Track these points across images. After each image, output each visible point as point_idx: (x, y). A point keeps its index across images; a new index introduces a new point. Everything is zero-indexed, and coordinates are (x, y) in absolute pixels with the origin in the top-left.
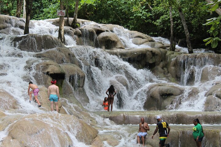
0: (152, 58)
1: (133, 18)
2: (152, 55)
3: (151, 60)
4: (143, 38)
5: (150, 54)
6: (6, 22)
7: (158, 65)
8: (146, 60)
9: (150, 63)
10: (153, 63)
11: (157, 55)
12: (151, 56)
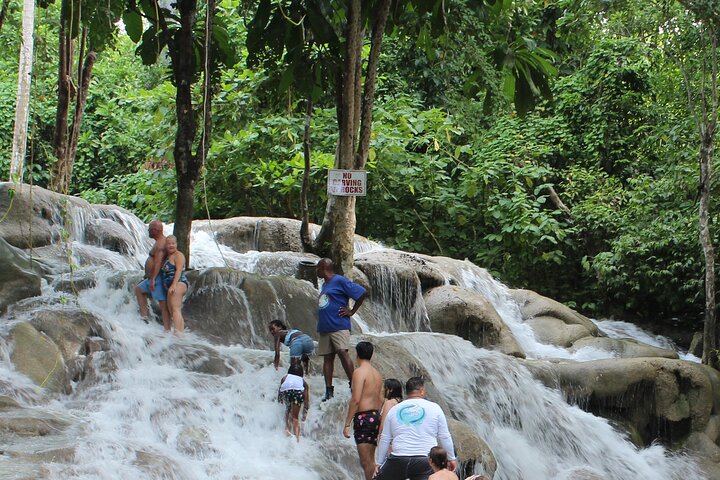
0: (676, 399)
1: (499, 239)
2: (680, 388)
3: (673, 406)
4: (567, 321)
5: (672, 381)
6: (45, 214)
7: (702, 428)
8: (654, 408)
9: (671, 418)
10: (683, 419)
11: (698, 387)
12: (676, 392)
